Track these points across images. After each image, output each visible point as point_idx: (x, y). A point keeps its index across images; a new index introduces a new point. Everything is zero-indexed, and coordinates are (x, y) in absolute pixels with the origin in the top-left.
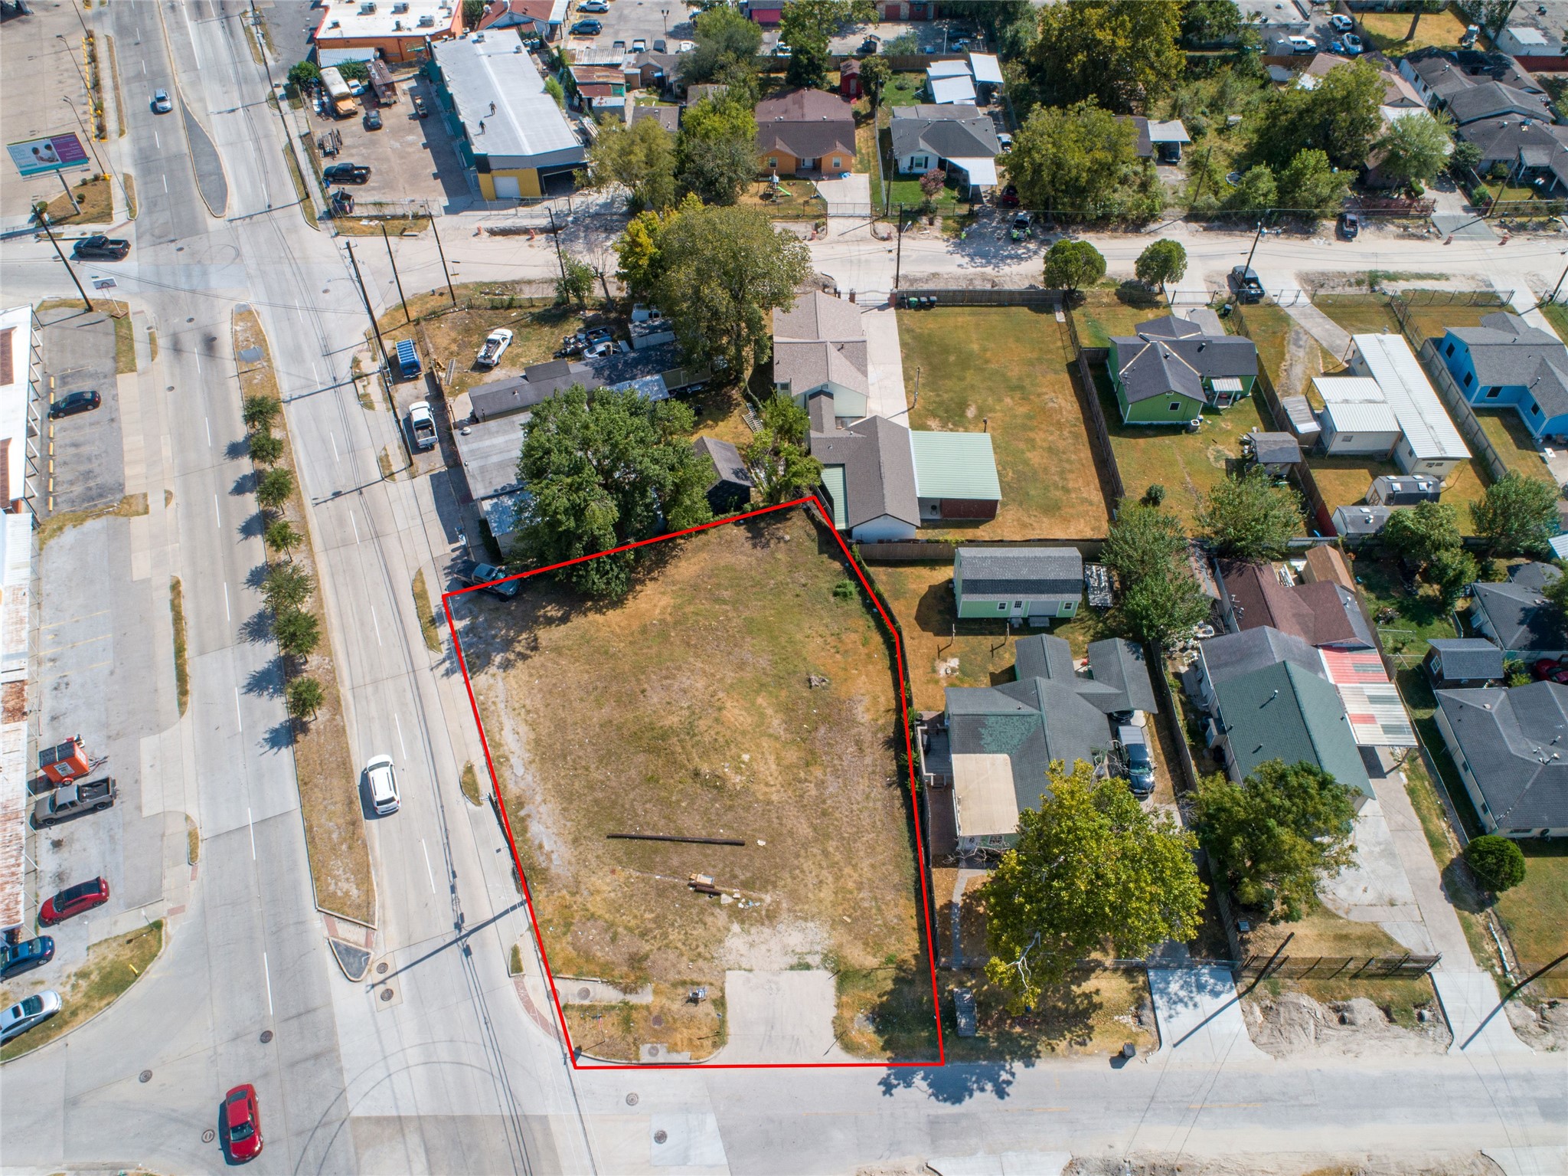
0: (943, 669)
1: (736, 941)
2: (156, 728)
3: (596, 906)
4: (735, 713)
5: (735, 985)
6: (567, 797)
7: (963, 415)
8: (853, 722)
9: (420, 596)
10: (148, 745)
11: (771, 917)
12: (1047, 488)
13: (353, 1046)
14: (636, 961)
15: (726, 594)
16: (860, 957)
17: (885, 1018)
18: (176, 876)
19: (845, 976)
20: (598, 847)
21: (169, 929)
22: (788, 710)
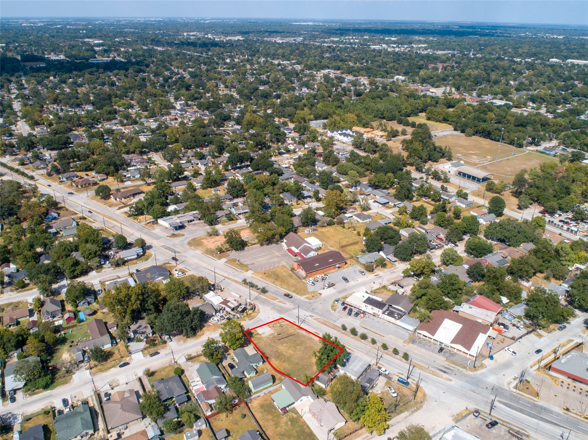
0: (266, 370)
1: (272, 332)
2: (360, 324)
3: (291, 329)
4: (291, 351)
5: (270, 329)
6: (303, 336)
7: (290, 421)
8: (274, 358)
9: (349, 349)
10: (359, 322)
11: (270, 335)
12: (265, 410)
13: (304, 312)
14: (282, 327)
15: (306, 367)
16: (258, 336)
17: (252, 333)
18: (339, 315)
19: (258, 334)
20: (295, 333)
21: (333, 312)
22: (284, 356)
